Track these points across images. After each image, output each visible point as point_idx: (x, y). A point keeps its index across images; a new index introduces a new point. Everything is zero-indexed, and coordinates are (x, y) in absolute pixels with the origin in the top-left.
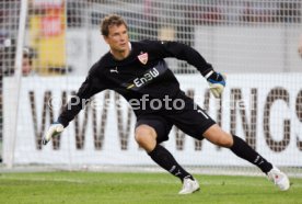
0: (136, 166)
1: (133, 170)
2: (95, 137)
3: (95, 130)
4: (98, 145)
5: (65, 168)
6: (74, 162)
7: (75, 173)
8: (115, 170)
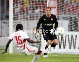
0: (72, 53)
1: (71, 54)
2: (64, 46)
3: (63, 44)
4: (64, 48)
5: (56, 53)
6: (58, 51)
7: (58, 54)
8: (67, 54)
